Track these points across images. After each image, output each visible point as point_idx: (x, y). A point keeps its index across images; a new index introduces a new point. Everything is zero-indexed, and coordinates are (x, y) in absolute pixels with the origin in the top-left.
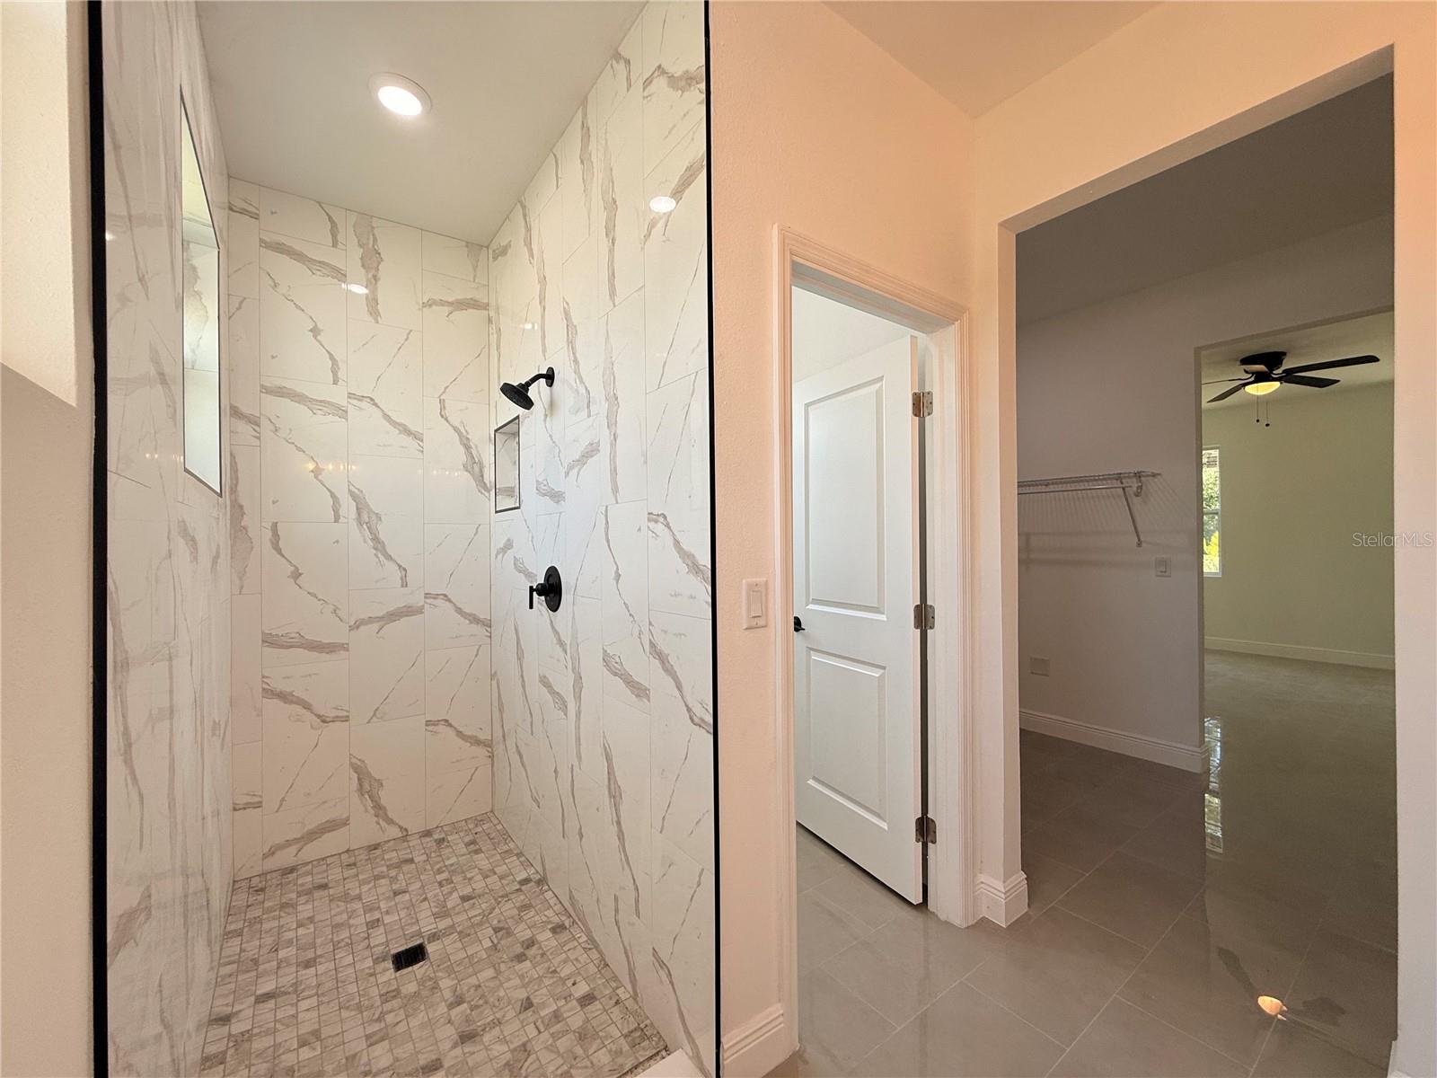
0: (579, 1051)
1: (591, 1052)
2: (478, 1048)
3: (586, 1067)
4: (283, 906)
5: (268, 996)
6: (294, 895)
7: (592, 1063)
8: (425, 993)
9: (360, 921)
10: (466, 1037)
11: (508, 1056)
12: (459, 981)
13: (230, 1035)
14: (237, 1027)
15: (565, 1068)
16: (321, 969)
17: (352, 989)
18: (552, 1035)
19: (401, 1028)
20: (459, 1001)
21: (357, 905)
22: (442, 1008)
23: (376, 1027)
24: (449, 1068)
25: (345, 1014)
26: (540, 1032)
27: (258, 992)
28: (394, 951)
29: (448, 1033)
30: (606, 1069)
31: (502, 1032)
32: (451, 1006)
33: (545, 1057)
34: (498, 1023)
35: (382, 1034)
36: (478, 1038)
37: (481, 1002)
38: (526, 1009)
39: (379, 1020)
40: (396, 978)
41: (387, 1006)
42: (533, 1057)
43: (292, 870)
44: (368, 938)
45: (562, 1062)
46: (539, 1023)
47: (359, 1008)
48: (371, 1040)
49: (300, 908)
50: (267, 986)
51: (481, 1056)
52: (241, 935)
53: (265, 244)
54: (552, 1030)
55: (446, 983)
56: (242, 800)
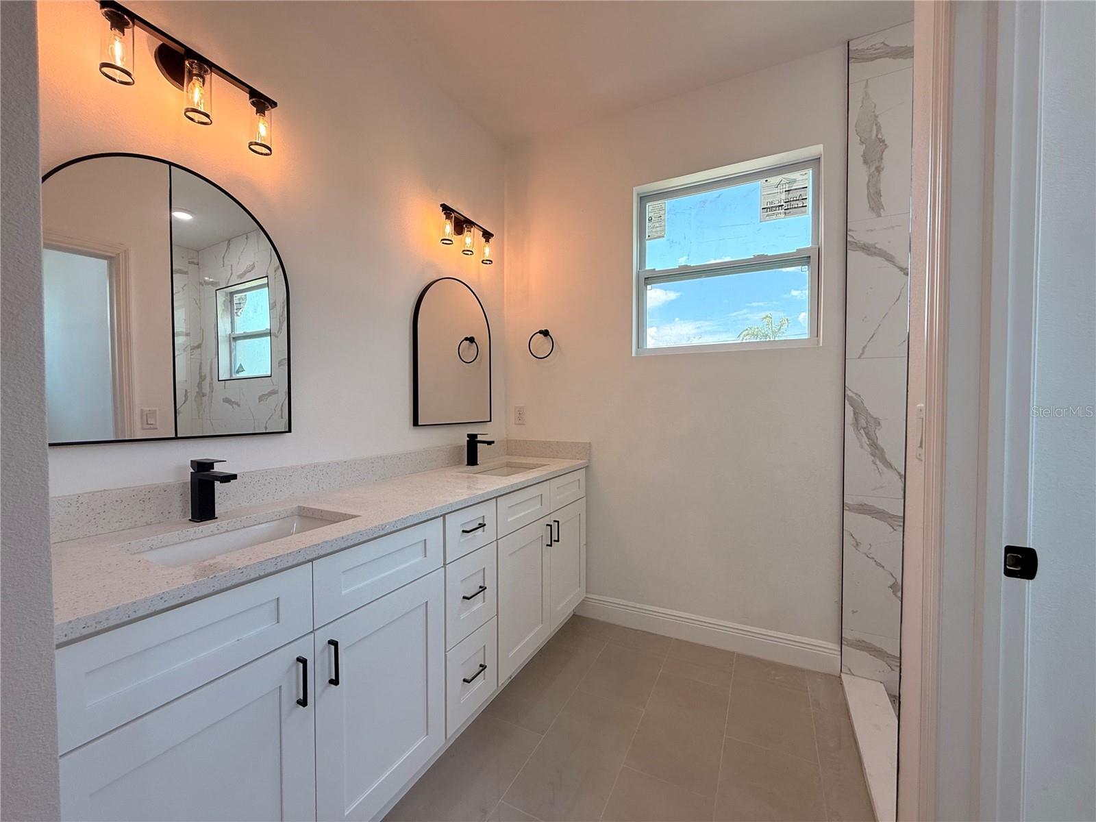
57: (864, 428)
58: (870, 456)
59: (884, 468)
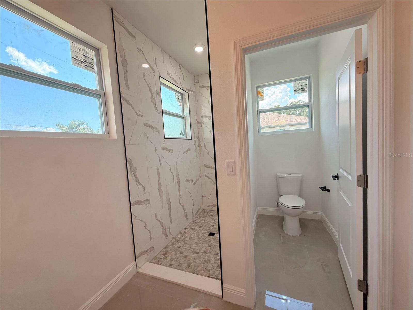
0: (215, 268)
1: (217, 270)
2: (204, 255)
3: (213, 272)
4: (205, 216)
5: (192, 229)
6: (208, 215)
7: (215, 272)
8: (208, 241)
9: (211, 224)
10: (205, 252)
11: (206, 260)
12: (213, 243)
13: (185, 231)
14: (186, 231)
15: (210, 269)
16: (201, 229)
17: (201, 234)
18: (215, 262)
19: (200, 244)
20: (210, 246)
21: (213, 221)
22: (207, 245)
23: (198, 242)
24: (199, 255)
25: (197, 237)
26: (214, 260)
27: (192, 228)
28: (211, 232)
29: (204, 249)
30: (215, 275)
31: (210, 255)
32: (208, 246)
33: (210, 264)
34: (210, 253)
35: (197, 243)
36: (206, 254)
37: (212, 248)
38: (216, 255)
39: (199, 241)
40: (207, 236)
41: (202, 240)
42: (209, 263)
43: (211, 211)
44: (210, 228)
45: (211, 267)
46: (215, 258)
47: (199, 238)
48: (196, 243)
49: (207, 218)
50: (193, 227)
51: (203, 257)
52: (197, 218)
53: (200, 87)
54: (216, 261)
55: (212, 242)
56: (204, 195)
57: (133, 172)
58: (135, 182)
59: (139, 185)
